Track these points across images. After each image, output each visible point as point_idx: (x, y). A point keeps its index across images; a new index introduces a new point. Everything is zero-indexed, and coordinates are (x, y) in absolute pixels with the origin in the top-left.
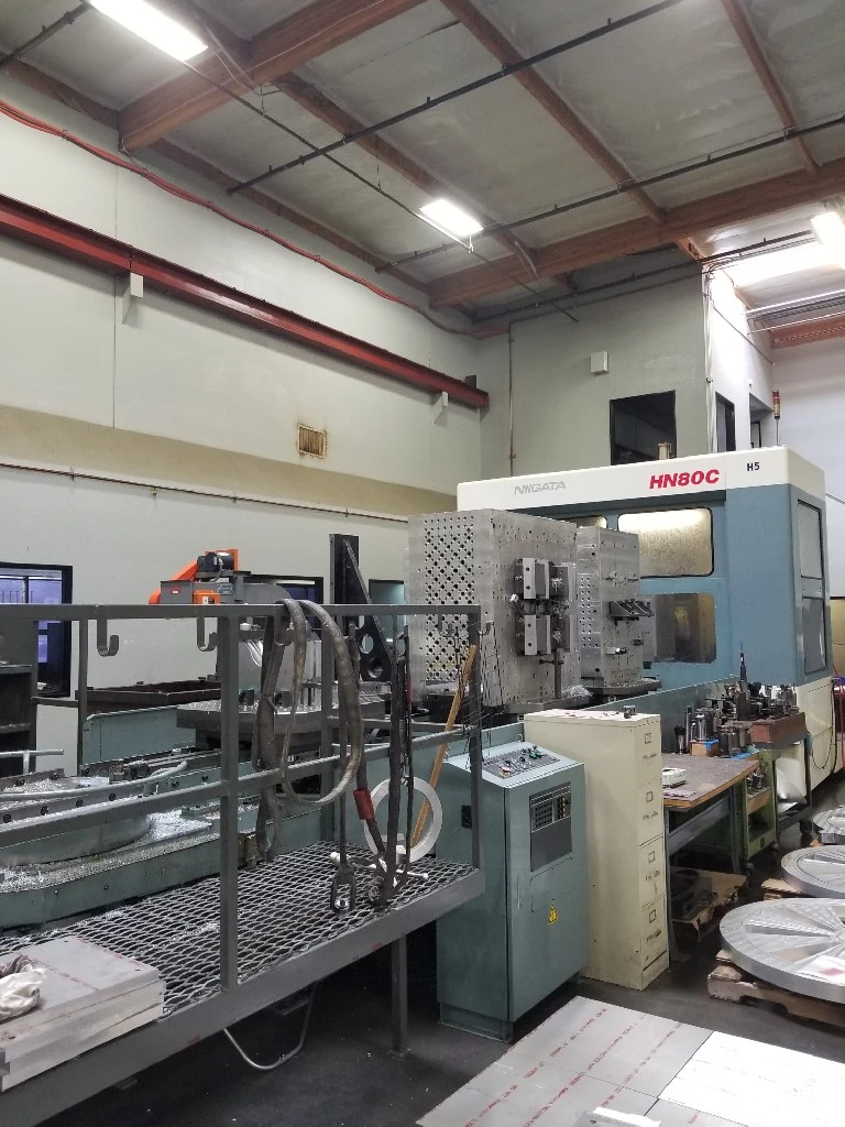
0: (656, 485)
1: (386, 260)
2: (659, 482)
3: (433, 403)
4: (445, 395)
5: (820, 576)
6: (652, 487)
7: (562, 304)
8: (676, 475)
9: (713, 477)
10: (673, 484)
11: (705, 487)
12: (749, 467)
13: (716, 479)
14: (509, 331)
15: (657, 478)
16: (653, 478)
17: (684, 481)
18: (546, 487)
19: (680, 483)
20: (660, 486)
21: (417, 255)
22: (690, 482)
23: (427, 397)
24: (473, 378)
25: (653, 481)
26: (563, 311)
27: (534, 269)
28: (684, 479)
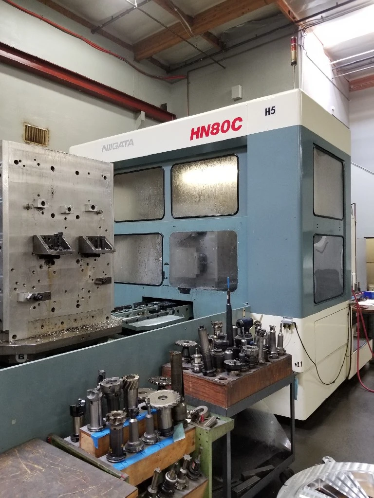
0: (195, 136)
1: (97, 25)
2: (197, 133)
3: (136, 118)
4: (143, 113)
5: (341, 217)
6: (192, 138)
7: (217, 58)
8: (209, 126)
9: (237, 124)
10: (207, 135)
11: (231, 135)
12: (267, 112)
13: (240, 127)
14: (187, 77)
15: (196, 130)
16: (193, 129)
17: (215, 131)
18: (121, 145)
19: (213, 134)
20: (197, 137)
21: (113, 19)
22: (220, 131)
23: (131, 114)
24: (165, 106)
25: (193, 133)
26: (217, 62)
27: (190, 29)
28: (216, 128)
